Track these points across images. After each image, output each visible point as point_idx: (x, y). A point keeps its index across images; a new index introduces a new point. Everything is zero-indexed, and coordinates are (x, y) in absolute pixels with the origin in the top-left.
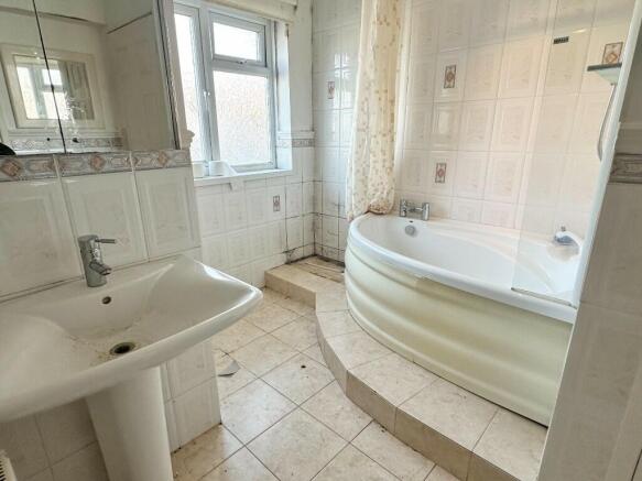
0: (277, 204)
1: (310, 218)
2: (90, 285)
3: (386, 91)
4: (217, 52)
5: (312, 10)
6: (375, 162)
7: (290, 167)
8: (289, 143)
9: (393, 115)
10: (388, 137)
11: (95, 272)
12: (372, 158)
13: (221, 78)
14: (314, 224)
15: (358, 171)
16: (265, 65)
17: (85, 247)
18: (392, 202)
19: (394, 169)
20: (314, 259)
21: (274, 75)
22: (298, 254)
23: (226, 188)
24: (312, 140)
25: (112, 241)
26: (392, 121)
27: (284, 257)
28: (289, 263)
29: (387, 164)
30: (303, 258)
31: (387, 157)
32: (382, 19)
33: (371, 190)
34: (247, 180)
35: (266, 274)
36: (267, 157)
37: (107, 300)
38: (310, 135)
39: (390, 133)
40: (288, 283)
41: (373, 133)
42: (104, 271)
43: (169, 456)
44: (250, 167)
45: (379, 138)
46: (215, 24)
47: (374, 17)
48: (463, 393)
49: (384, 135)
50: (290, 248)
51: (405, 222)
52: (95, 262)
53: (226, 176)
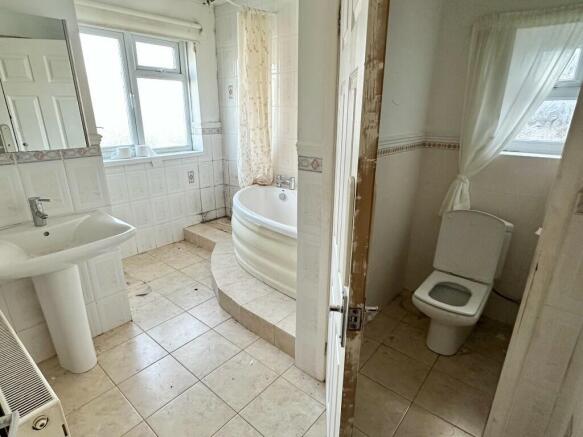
0: (191, 177)
1: (220, 188)
2: (36, 225)
3: (260, 98)
4: (140, 63)
5: (215, 31)
6: (256, 147)
7: (202, 150)
8: (200, 131)
9: (266, 114)
10: (264, 131)
11: (39, 218)
12: (252, 145)
13: (143, 83)
14: (224, 192)
15: (243, 154)
16: (180, 72)
17: (32, 203)
18: (272, 176)
19: (272, 153)
20: (224, 219)
21: (188, 80)
22: (212, 215)
23: (148, 166)
24: (219, 129)
25: (48, 200)
26: (266, 118)
27: (200, 218)
28: (203, 222)
29: (266, 150)
30: (216, 219)
31: (265, 144)
32: (252, 48)
33: (254, 168)
34: (165, 160)
35: (184, 230)
36: (183, 141)
37: (47, 234)
38: (218, 125)
39: (265, 127)
40: (199, 237)
41: (251, 127)
42: (44, 217)
43: (91, 340)
44: (170, 149)
45: (258, 131)
46: (137, 43)
47: (245, 48)
48: (287, 298)
49: (261, 129)
50: (204, 211)
51: (279, 191)
52: (39, 212)
53: (149, 156)
